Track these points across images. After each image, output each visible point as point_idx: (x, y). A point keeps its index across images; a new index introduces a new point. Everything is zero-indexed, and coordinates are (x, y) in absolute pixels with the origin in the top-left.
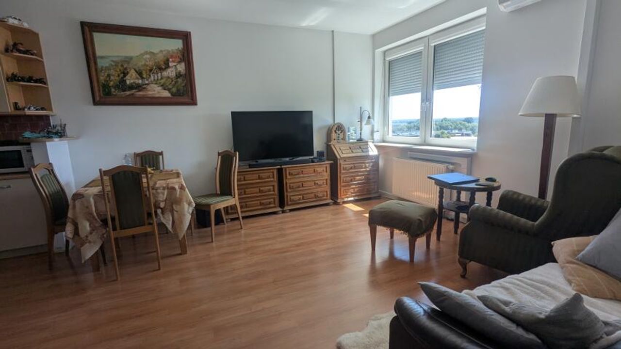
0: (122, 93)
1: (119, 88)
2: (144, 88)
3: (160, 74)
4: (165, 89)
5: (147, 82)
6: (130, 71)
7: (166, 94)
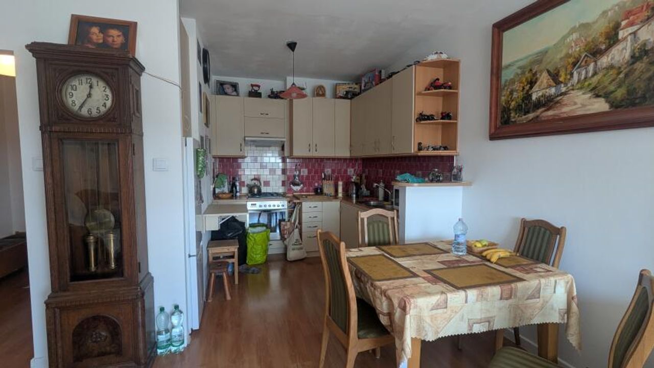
0: (524, 117)
1: (520, 110)
2: (557, 102)
3: (592, 66)
4: (598, 96)
5: (564, 89)
6: (540, 75)
7: (601, 106)
